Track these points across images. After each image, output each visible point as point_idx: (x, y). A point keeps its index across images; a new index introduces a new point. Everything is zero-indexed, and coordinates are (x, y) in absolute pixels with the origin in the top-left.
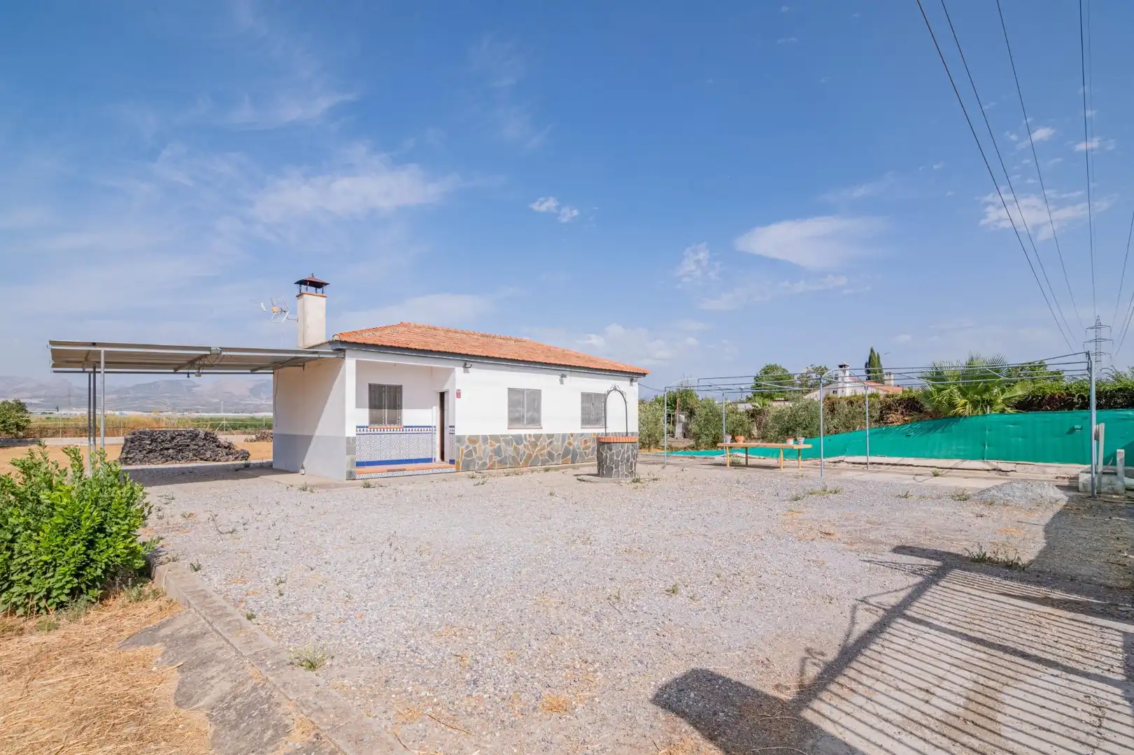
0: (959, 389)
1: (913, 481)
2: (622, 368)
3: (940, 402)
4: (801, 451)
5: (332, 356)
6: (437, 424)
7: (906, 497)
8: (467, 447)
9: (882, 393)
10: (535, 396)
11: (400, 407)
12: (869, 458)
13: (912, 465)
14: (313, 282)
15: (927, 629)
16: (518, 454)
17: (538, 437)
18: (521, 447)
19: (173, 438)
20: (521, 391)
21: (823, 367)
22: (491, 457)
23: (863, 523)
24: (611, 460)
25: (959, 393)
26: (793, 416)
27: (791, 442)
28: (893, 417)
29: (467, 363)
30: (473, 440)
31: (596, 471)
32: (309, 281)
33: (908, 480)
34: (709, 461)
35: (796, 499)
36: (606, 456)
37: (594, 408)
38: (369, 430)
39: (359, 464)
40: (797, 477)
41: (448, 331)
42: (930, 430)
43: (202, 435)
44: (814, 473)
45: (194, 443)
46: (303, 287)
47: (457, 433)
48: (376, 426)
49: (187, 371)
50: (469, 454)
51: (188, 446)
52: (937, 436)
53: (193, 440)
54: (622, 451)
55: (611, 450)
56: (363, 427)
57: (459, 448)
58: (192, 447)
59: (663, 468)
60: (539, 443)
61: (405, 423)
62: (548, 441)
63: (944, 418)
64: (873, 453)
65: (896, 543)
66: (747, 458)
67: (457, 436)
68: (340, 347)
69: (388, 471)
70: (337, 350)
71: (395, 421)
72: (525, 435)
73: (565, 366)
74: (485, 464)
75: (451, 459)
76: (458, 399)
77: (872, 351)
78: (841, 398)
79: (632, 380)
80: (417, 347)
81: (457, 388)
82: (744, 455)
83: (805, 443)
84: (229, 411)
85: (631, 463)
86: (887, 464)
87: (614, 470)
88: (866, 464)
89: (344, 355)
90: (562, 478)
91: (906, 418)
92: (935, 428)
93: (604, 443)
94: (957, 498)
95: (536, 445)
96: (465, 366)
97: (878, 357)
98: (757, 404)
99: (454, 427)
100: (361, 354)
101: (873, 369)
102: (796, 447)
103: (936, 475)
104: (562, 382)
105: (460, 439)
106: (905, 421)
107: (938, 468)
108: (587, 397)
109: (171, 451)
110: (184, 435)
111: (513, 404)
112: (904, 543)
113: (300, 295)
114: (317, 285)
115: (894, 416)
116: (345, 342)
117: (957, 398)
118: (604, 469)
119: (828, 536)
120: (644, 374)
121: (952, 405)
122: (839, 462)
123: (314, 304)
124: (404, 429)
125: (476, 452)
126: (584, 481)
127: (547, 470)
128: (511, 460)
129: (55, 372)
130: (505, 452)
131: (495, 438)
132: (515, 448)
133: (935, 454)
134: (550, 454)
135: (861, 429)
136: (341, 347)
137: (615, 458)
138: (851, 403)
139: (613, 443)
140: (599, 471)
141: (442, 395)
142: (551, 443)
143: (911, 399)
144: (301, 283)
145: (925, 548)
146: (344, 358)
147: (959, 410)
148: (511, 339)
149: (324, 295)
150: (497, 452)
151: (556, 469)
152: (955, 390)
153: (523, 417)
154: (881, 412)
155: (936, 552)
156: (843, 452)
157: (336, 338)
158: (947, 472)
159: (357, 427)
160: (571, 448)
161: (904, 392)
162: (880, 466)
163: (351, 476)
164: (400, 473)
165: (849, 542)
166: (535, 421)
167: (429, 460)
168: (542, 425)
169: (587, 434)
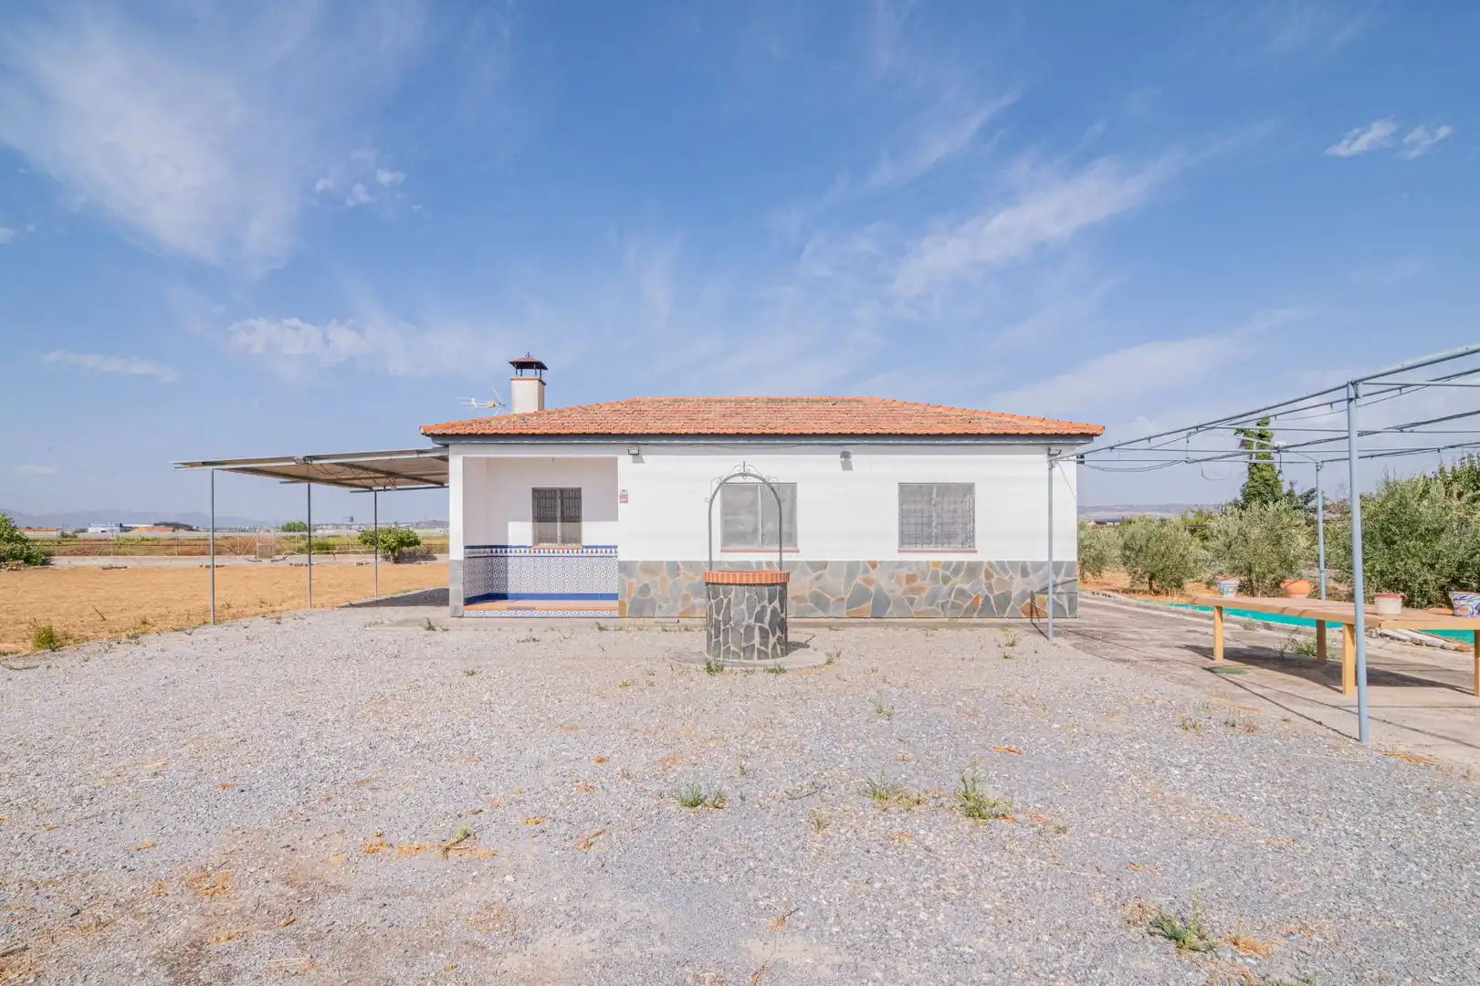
8: (643, 578)
10: (781, 499)
11: (579, 520)
17: (789, 567)
20: (751, 487)
22: (686, 598)
24: (710, 617)
30: (649, 568)
37: (934, 513)
38: (532, 551)
48: (546, 546)
50: (644, 591)
56: (525, 547)
61: (585, 542)
62: (810, 576)
67: (621, 562)
68: (443, 442)
71: (570, 538)
72: (759, 564)
74: (672, 609)
79: (1055, 455)
81: (622, 487)
89: (449, 451)
100: (465, 448)
104: (844, 465)
105: (625, 567)
120: (1089, 437)
124: (585, 550)
125: (656, 588)
129: (352, 492)
131: (694, 567)
134: (817, 598)
136: (440, 441)
137: (714, 615)
142: (817, 579)
153: (755, 530)
160: (872, 589)
163: (456, 612)
164: (528, 613)
168: (799, 546)
169: (917, 563)
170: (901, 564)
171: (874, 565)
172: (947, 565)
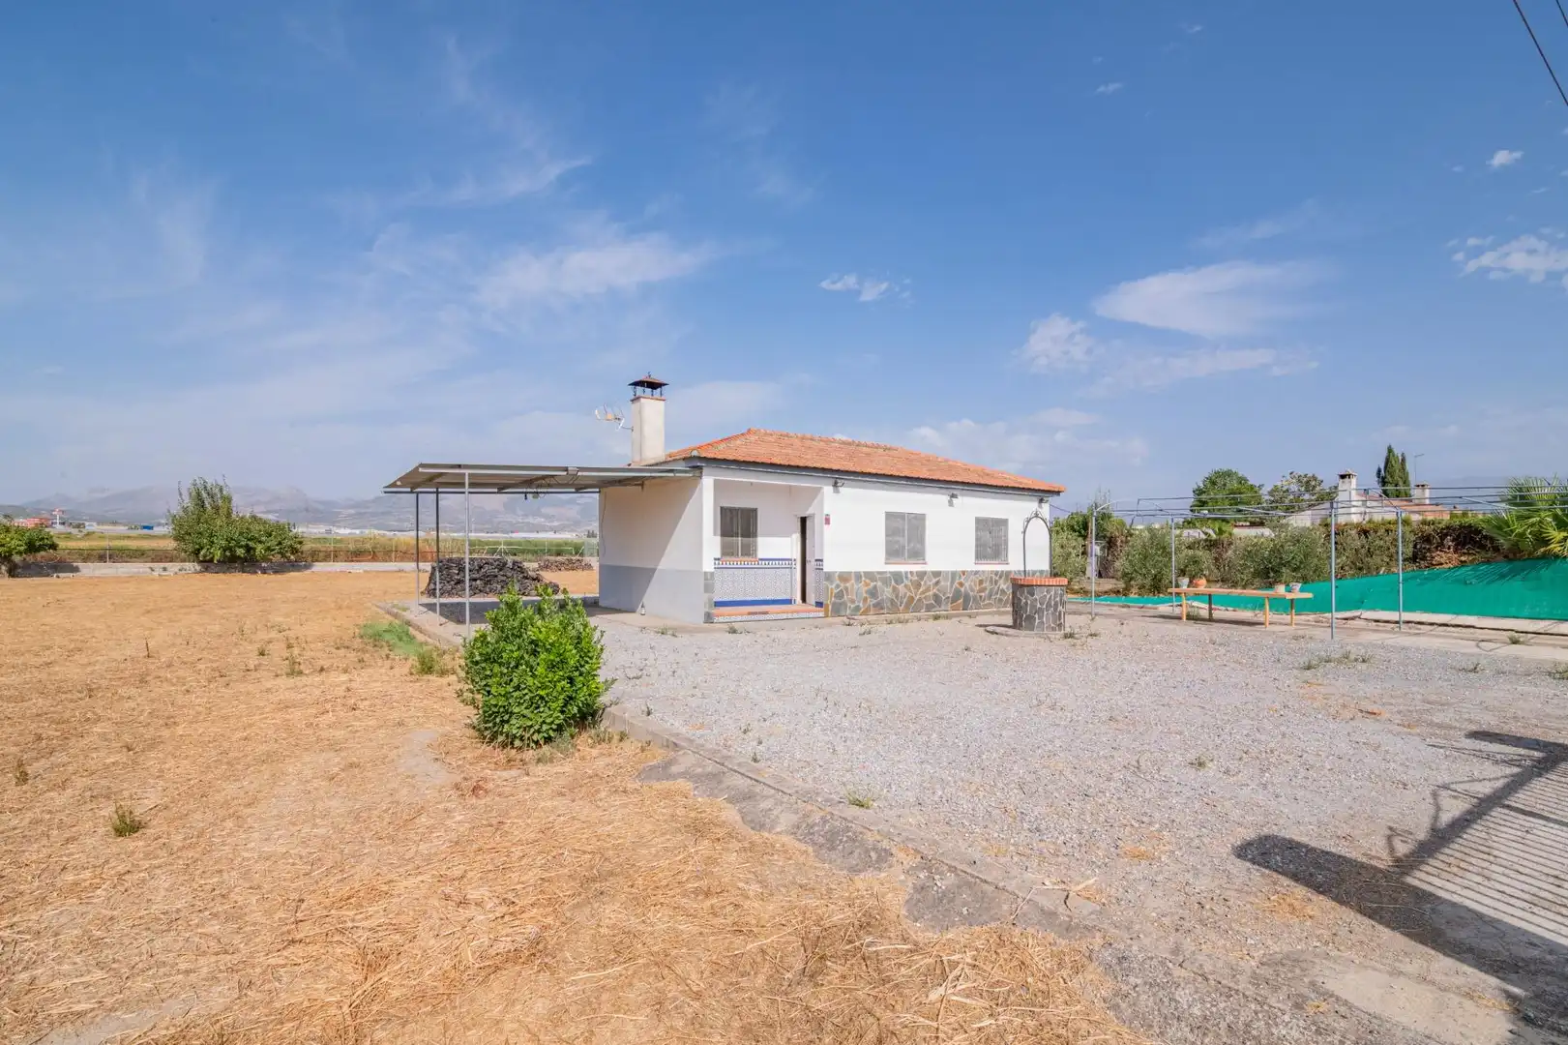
0: (1556, 517)
1: (1477, 650)
2: (1026, 484)
3: (1522, 535)
4: (1294, 602)
5: (687, 475)
6: (797, 555)
7: (1474, 670)
8: (838, 586)
9: (1416, 518)
10: (917, 522)
11: (755, 535)
12: (1403, 614)
13: (1473, 627)
14: (651, 383)
15: (1544, 822)
16: (897, 597)
17: (922, 575)
18: (901, 587)
19: (481, 567)
20: (901, 516)
21: (1310, 475)
22: (865, 600)
23: (1418, 703)
24: (1033, 606)
25: (1553, 524)
26: (1277, 551)
27: (1281, 589)
28: (1440, 557)
29: (839, 481)
30: (844, 577)
31: (1010, 622)
32: (647, 382)
33: (1470, 648)
34: (1152, 612)
35: (1309, 668)
36: (1026, 604)
37: (991, 539)
38: (723, 563)
39: (718, 604)
40: (1296, 638)
41: (803, 438)
42: (1502, 576)
43: (510, 565)
44: (1321, 633)
45: (501, 573)
46: (639, 389)
47: (827, 568)
48: (728, 558)
49: (525, 490)
50: (840, 595)
51: (496, 576)
52: (1515, 586)
53: (501, 570)
54: (1048, 597)
55: (1033, 595)
56: (718, 560)
57: (828, 588)
58: (501, 578)
59: (1093, 619)
60: (922, 583)
61: (761, 554)
62: (934, 580)
63: (1528, 559)
64: (1406, 609)
65: (1474, 728)
66: (1211, 609)
67: (826, 573)
68: (699, 464)
69: (750, 614)
70: (694, 467)
71: (749, 551)
72: (906, 573)
73: (957, 483)
74: (857, 608)
75: (818, 600)
76: (826, 527)
77: (1390, 450)
78: (1346, 525)
79: (1041, 501)
80: (782, 463)
81: (826, 512)
82: (1207, 606)
83: (1302, 590)
84: (482, 531)
85: (1060, 614)
86: (1432, 624)
87: (1037, 621)
88: (1397, 622)
89: (701, 473)
90: (960, 628)
91: (1463, 558)
92: (1513, 573)
93: (1022, 586)
94: (1558, 676)
95: (919, 585)
96: (835, 485)
97: (1403, 460)
98: (1211, 532)
99: (821, 560)
100: (717, 471)
101: (1392, 478)
102: (1289, 596)
103: (1515, 642)
104: (951, 504)
105: (829, 577)
106: (1461, 561)
107: (1517, 632)
108: (982, 524)
109: (478, 582)
110: (492, 564)
111: (891, 532)
112: (1485, 727)
113: (636, 399)
114: (653, 386)
115: (1442, 554)
116: (700, 458)
117: (1551, 530)
118: (1021, 619)
119: (1373, 716)
120: (1058, 493)
121: (1543, 540)
122: (1353, 619)
123: (652, 408)
124: (760, 562)
125: (847, 592)
126: (997, 633)
127: (936, 618)
128: (889, 604)
130: (882, 595)
131: (870, 575)
132: (894, 589)
133: (1513, 611)
134: (936, 598)
135: (1389, 572)
136: (697, 463)
137: (1039, 605)
138: (1365, 532)
139: (1036, 585)
140: (1015, 621)
141: (803, 520)
142: (937, 583)
143: (1464, 527)
144: (636, 384)
145: (1518, 735)
146: (701, 477)
147: (1555, 548)
148: (878, 447)
149: (663, 398)
150: (873, 593)
151: (947, 617)
152: (1549, 519)
153: (904, 549)
154: (1415, 547)
155: (1537, 742)
156: (1359, 604)
157: (695, 453)
158: (1532, 638)
159: (715, 559)
160: (963, 589)
161: (1453, 516)
162: (1419, 626)
163: (709, 618)
164: (762, 617)
165: (1406, 723)
166: (918, 554)
167: (789, 602)
168: (927, 560)
169: (983, 572)
170: (977, 573)
171: (964, 573)
172: (996, 573)
